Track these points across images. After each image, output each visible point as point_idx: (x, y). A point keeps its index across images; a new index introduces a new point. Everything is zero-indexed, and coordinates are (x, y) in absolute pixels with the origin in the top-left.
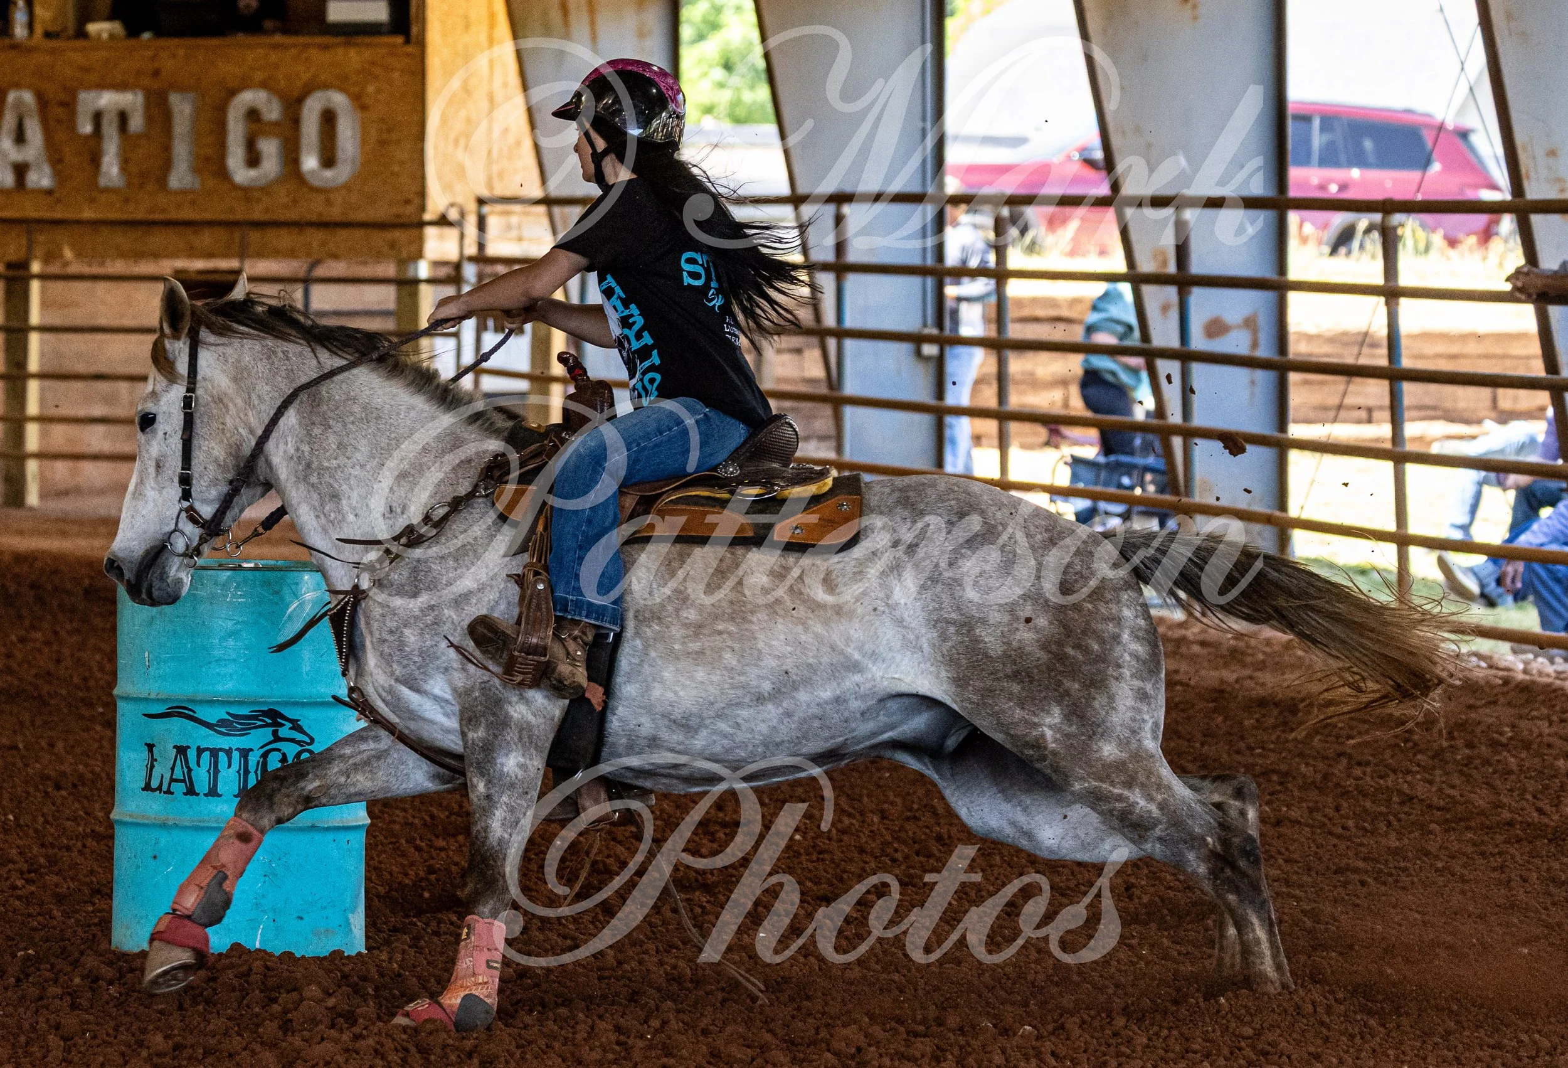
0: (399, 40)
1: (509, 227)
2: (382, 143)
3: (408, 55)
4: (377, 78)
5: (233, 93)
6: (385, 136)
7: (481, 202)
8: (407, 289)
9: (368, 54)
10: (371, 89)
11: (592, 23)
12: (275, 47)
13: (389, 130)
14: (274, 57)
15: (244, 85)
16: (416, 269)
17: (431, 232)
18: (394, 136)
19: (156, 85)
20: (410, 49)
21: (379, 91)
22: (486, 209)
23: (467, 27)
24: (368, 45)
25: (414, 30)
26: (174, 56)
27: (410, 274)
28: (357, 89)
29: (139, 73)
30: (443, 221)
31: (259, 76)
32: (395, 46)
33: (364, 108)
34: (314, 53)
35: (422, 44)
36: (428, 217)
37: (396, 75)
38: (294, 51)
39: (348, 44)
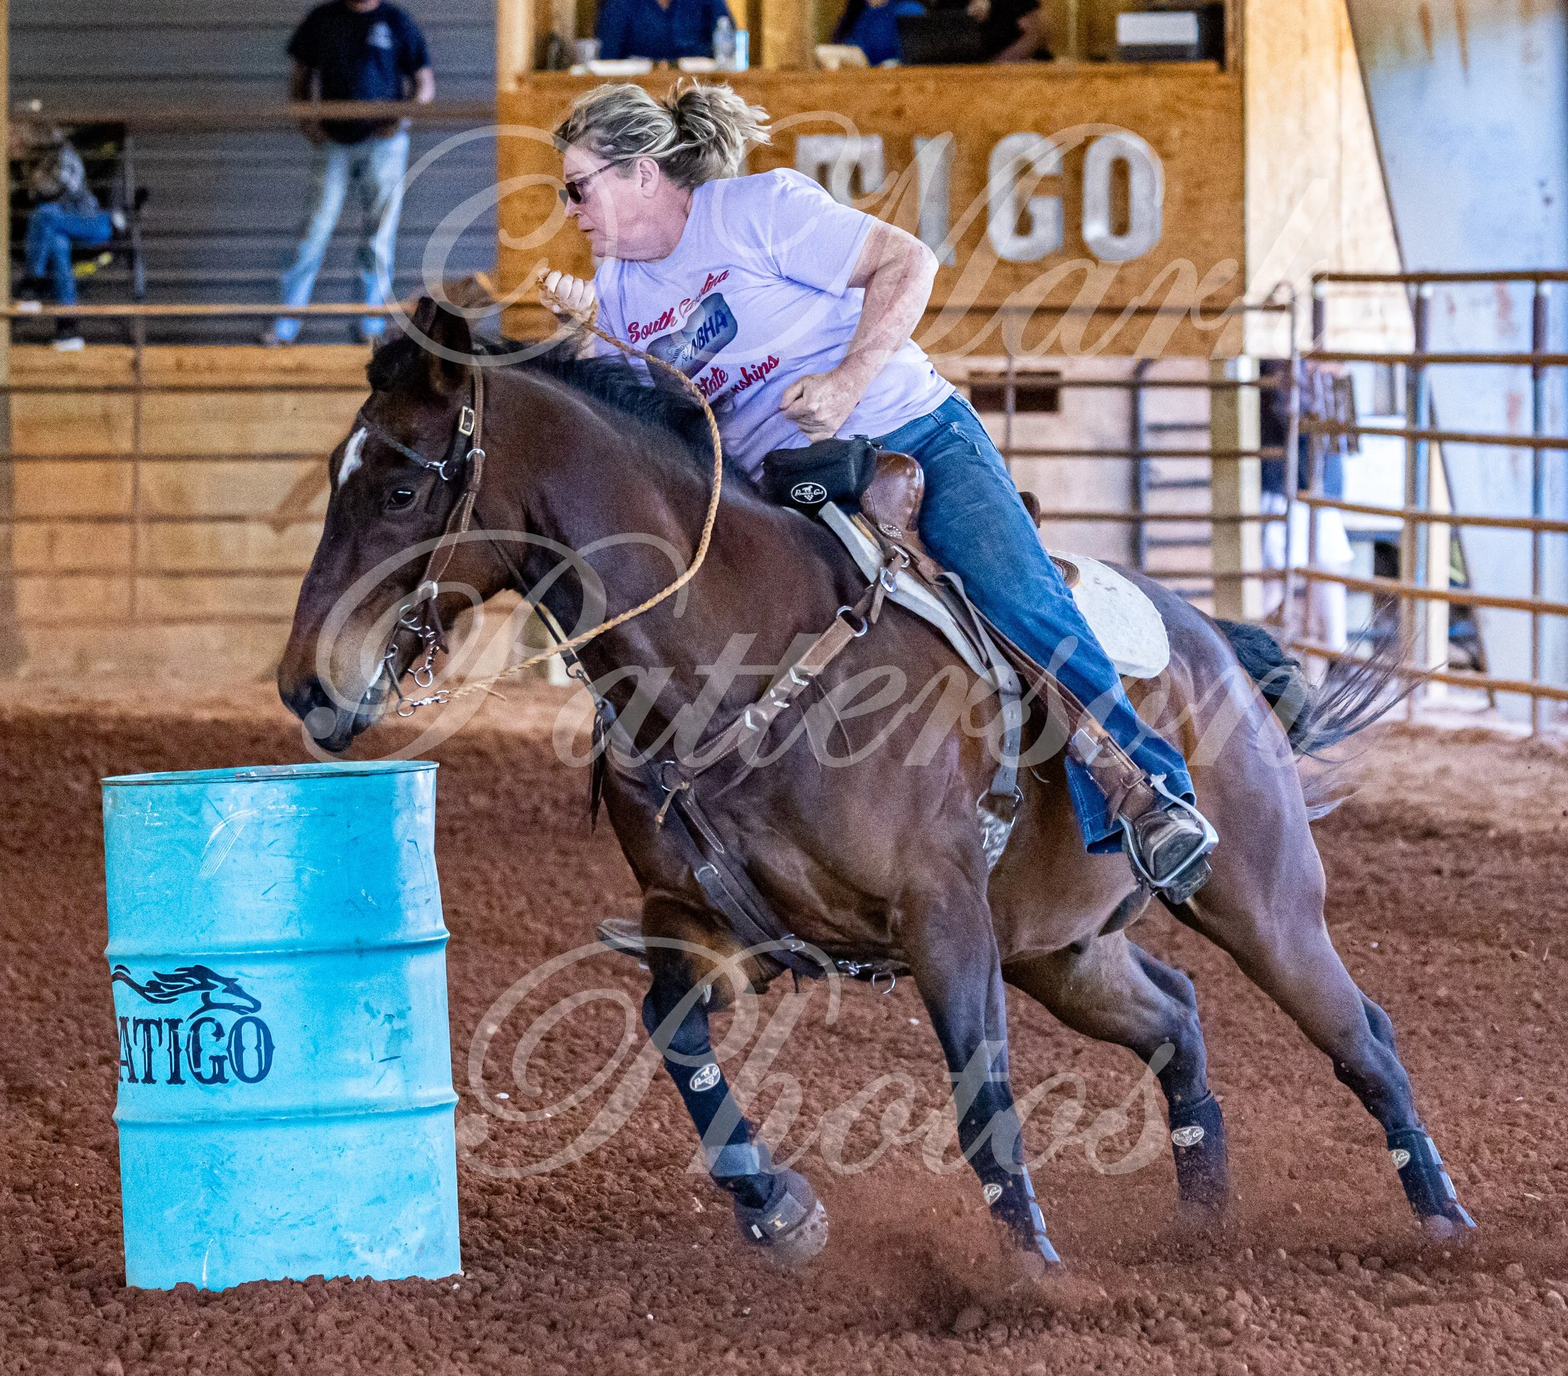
0: (1211, 66)
1: (1368, 312)
2: (1191, 203)
3: (1225, 87)
4: (1182, 116)
5: (996, 137)
6: (1196, 194)
7: (1317, 278)
8: (1226, 394)
9: (1170, 85)
10: (1175, 132)
11: (1463, 41)
12: (1051, 78)
13: (1199, 186)
14: (1049, 90)
15: (1013, 126)
16: (1235, 369)
17: (1254, 319)
18: (1207, 191)
19: (898, 128)
20: (1223, 79)
21: (1185, 134)
22: (1326, 289)
23: (1305, 49)
24: (1171, 75)
25: (1231, 53)
26: (921, 89)
27: (1228, 375)
28: (1155, 132)
29: (876, 113)
30: (1270, 306)
31: (1031, 115)
32: (1206, 74)
33: (1166, 156)
34: (1100, 84)
35: (1241, 72)
36: (1250, 299)
37: (1208, 114)
38: (1074, 85)
39: (1145, 73)
